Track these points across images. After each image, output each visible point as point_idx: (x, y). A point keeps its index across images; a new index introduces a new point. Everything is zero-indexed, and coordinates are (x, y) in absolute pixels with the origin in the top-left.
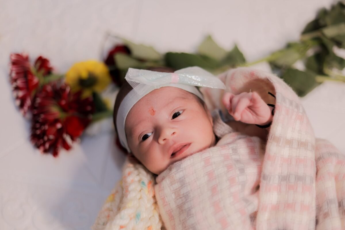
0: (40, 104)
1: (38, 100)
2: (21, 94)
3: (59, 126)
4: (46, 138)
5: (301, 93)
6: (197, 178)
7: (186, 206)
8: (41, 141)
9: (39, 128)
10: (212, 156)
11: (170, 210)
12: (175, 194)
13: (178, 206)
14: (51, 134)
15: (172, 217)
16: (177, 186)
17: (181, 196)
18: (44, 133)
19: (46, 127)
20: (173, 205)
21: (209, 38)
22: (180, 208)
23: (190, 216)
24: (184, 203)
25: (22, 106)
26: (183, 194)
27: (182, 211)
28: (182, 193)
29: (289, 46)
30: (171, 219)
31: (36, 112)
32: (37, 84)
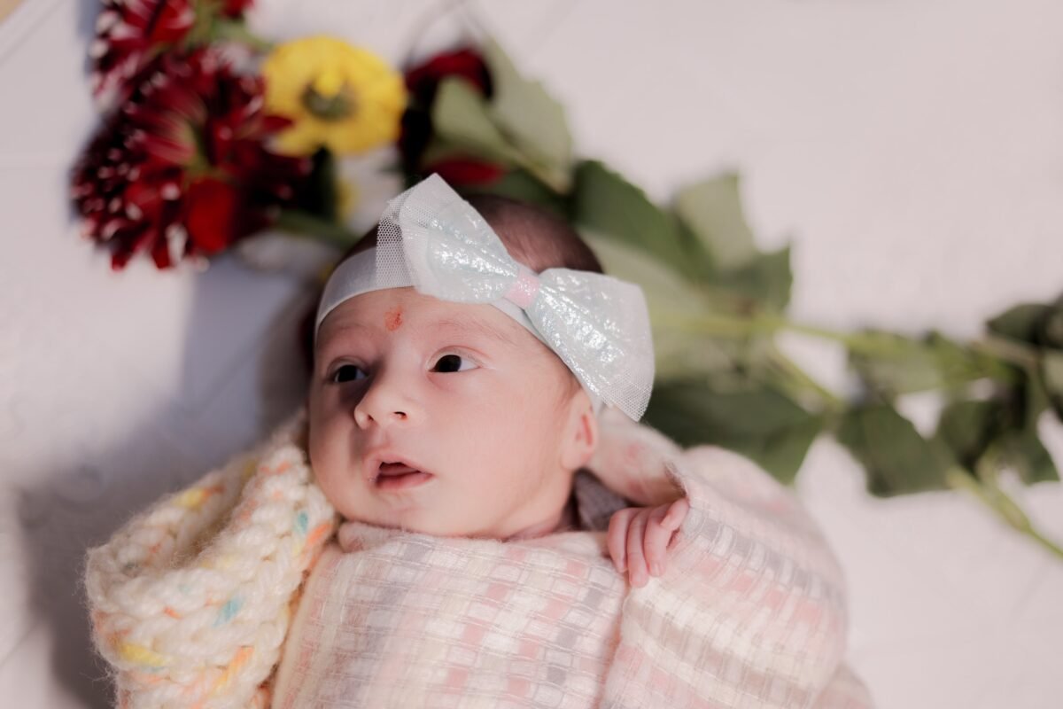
0: (157, 91)
1: (160, 81)
2: (122, 31)
3: (171, 192)
4: (115, 205)
5: (881, 486)
6: (437, 611)
7: (355, 667)
8: (99, 205)
9: (114, 165)
10: (522, 585)
11: (312, 645)
12: (349, 612)
13: (338, 649)
14: (136, 203)
15: (305, 665)
16: (370, 593)
17: (361, 630)
18: (120, 188)
19: (134, 174)
20: (330, 638)
21: (730, 181)
22: (341, 659)
23: (347, 701)
24: (356, 655)
25: (104, 65)
26: (369, 627)
27: (338, 672)
28: (367, 623)
29: (932, 340)
30: (300, 669)
31: (131, 109)
32: (183, 31)
